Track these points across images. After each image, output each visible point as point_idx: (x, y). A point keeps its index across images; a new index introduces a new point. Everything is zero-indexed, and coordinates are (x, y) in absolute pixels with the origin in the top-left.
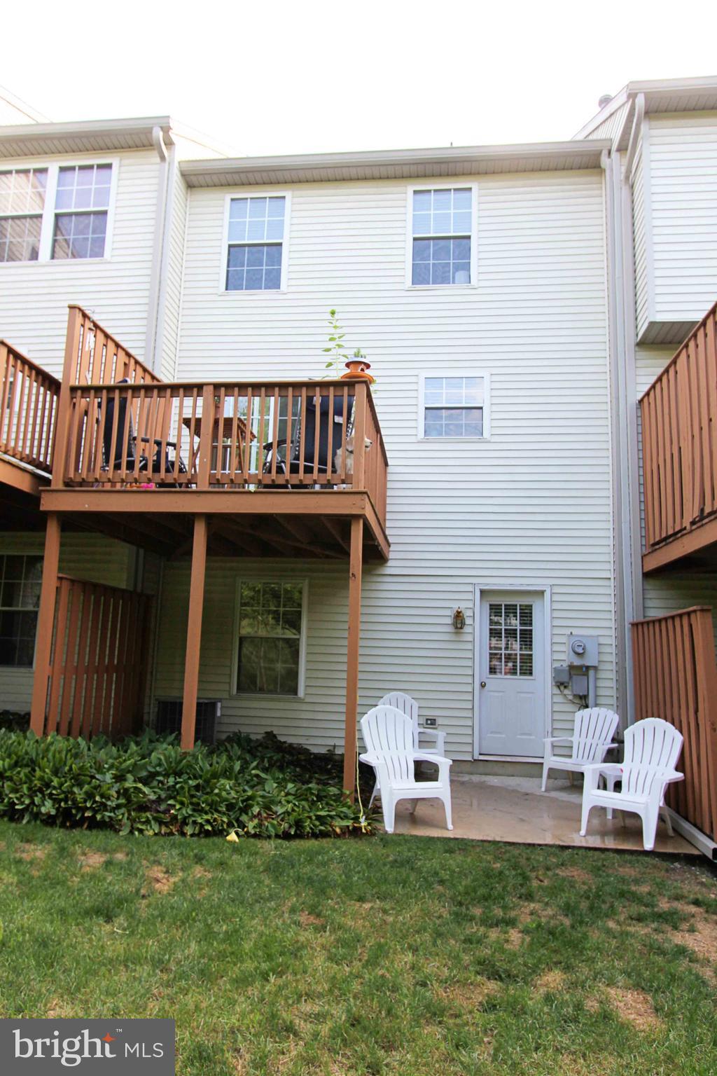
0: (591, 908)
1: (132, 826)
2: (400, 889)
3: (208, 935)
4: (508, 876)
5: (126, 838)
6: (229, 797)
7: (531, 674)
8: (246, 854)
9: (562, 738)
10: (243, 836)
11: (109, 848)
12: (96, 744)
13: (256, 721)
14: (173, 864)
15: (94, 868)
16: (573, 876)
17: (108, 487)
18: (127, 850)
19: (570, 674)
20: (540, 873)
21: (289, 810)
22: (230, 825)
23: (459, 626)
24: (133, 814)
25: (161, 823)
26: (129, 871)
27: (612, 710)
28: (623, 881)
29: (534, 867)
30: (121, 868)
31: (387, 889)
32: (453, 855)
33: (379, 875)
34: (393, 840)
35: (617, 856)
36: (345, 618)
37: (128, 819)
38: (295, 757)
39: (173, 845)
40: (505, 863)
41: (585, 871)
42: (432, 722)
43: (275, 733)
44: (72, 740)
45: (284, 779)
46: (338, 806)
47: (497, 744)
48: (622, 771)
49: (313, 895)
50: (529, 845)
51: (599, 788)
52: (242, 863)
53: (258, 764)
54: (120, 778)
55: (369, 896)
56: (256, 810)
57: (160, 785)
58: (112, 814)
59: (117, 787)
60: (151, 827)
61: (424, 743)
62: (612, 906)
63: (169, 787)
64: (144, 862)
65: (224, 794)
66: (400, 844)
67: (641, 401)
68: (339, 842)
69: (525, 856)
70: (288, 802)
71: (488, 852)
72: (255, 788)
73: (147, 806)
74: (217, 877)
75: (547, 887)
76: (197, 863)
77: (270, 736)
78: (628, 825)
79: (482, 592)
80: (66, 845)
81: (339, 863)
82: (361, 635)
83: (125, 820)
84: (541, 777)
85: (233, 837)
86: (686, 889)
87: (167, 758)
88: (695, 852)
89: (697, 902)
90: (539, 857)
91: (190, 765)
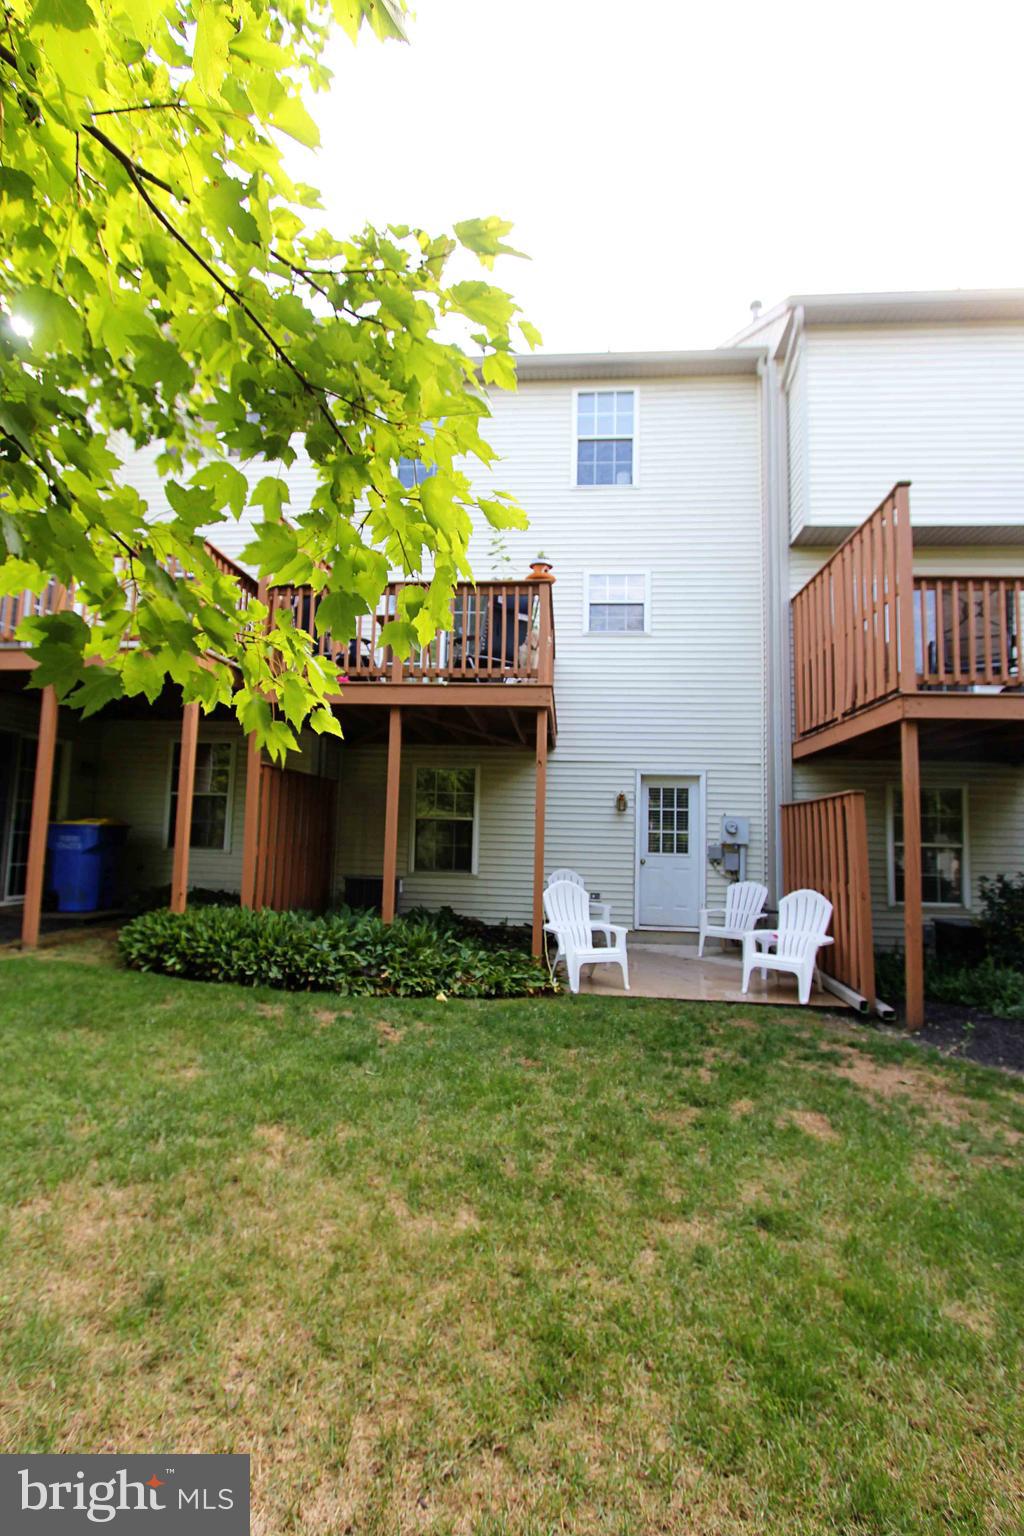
0: (765, 1050)
1: (351, 988)
2: (598, 1037)
3: (448, 1076)
4: (688, 1027)
5: (348, 999)
6: (435, 963)
7: (686, 852)
8: (457, 1011)
9: (714, 909)
10: (450, 996)
11: (336, 1007)
12: (306, 917)
13: (432, 897)
14: (396, 1020)
15: (329, 1023)
16: (743, 1026)
18: (353, 1008)
19: (723, 851)
20: (715, 1023)
21: (487, 973)
22: (438, 987)
23: (622, 808)
24: (350, 978)
25: (375, 986)
26: (363, 1027)
27: (762, 883)
28: (786, 1029)
29: (708, 1019)
30: (353, 1023)
31: (587, 1037)
32: (636, 1010)
33: (577, 1026)
34: (579, 999)
35: (776, 1009)
37: (346, 982)
38: (475, 929)
39: (392, 1004)
40: (683, 1017)
41: (752, 1022)
42: (597, 896)
43: (451, 907)
44: (285, 914)
45: (475, 948)
46: (529, 969)
47: (657, 916)
48: (775, 936)
49: (525, 1043)
51: (756, 951)
52: (457, 1018)
53: (450, 934)
54: (334, 947)
55: (573, 1043)
56: (459, 974)
57: (370, 953)
58: (332, 978)
59: (333, 954)
60: (367, 989)
61: (594, 915)
62: (782, 1049)
63: (378, 955)
64: (371, 1019)
65: (429, 960)
66: (588, 1002)
67: (793, 600)
68: (535, 1001)
69: (698, 1010)
70: (485, 967)
72: (454, 955)
73: (361, 971)
74: (439, 1029)
75: (723, 1035)
76: (417, 1019)
77: (447, 910)
78: (784, 983)
79: (643, 777)
80: (297, 1005)
81: (539, 1018)
83: (344, 983)
84: (698, 944)
85: (441, 996)
86: (840, 1034)
87: (373, 929)
88: (844, 1005)
89: (852, 1045)
90: (710, 1011)
91: (395, 936)
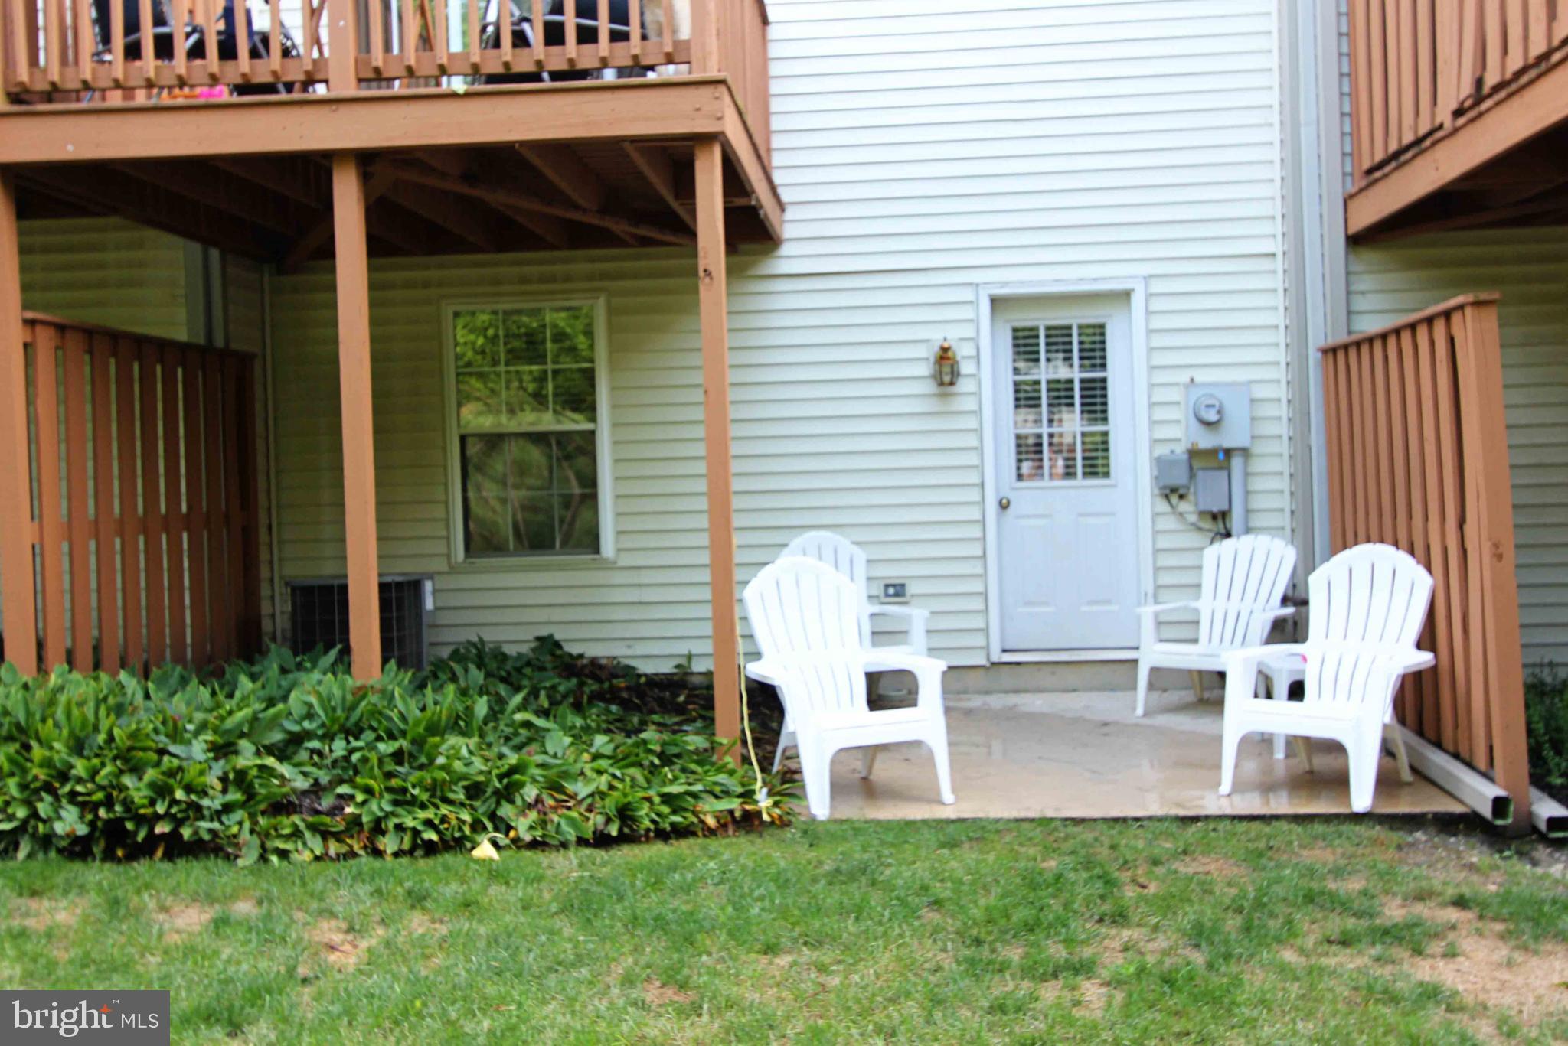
0: (1247, 929)
1: (263, 846)
2: (850, 922)
4: (1073, 884)
5: (252, 871)
6: (472, 770)
7: (1107, 475)
8: (518, 882)
9: (1173, 604)
10: (507, 847)
11: (218, 893)
12: (161, 683)
14: (361, 913)
15: (189, 934)
16: (1208, 873)
17: (115, 99)
18: (258, 894)
19: (1191, 468)
20: (1140, 872)
21: (604, 788)
22: (477, 826)
23: (947, 379)
24: (262, 821)
25: (325, 835)
27: (1283, 537)
28: (1311, 872)
29: (1126, 862)
30: (250, 929)
31: (823, 925)
32: (957, 851)
33: (804, 900)
34: (828, 832)
35: (1298, 829)
36: (698, 378)
37: (252, 832)
38: (606, 685)
39: (358, 877)
40: (1067, 859)
41: (1232, 861)
42: (897, 591)
43: (557, 637)
44: (104, 677)
45: (586, 729)
46: (706, 772)
47: (1041, 628)
48: (1305, 659)
49: (667, 948)
50: (1116, 820)
51: (1256, 696)
52: (512, 899)
53: (525, 699)
54: (223, 749)
55: (785, 941)
56: (530, 792)
57: (316, 758)
58: (216, 825)
59: (218, 767)
60: (305, 844)
61: (882, 635)
62: (1289, 922)
63: (335, 762)
64: (299, 916)
65: (458, 765)
66: (845, 839)
68: (713, 844)
69: (1107, 842)
70: (600, 772)
71: (1030, 839)
72: (525, 750)
73: (290, 803)
74: (461, 930)
75: (1155, 896)
76: (413, 907)
77: (548, 645)
78: (1320, 765)
79: (996, 302)
80: (120, 893)
81: (716, 885)
82: (734, 413)
83: (245, 835)
84: (1134, 688)
85: (485, 850)
86: (1437, 879)
87: (325, 701)
88: (1457, 809)
89: (1460, 903)
90: (1136, 842)
91: (376, 713)
